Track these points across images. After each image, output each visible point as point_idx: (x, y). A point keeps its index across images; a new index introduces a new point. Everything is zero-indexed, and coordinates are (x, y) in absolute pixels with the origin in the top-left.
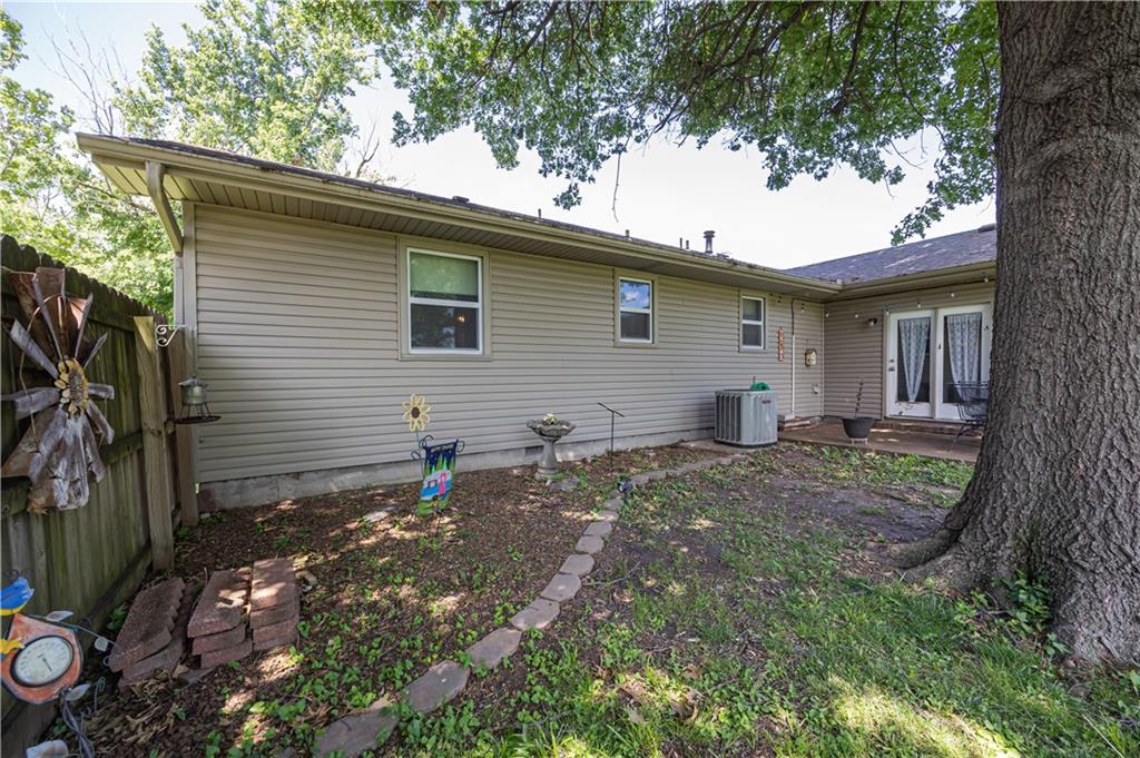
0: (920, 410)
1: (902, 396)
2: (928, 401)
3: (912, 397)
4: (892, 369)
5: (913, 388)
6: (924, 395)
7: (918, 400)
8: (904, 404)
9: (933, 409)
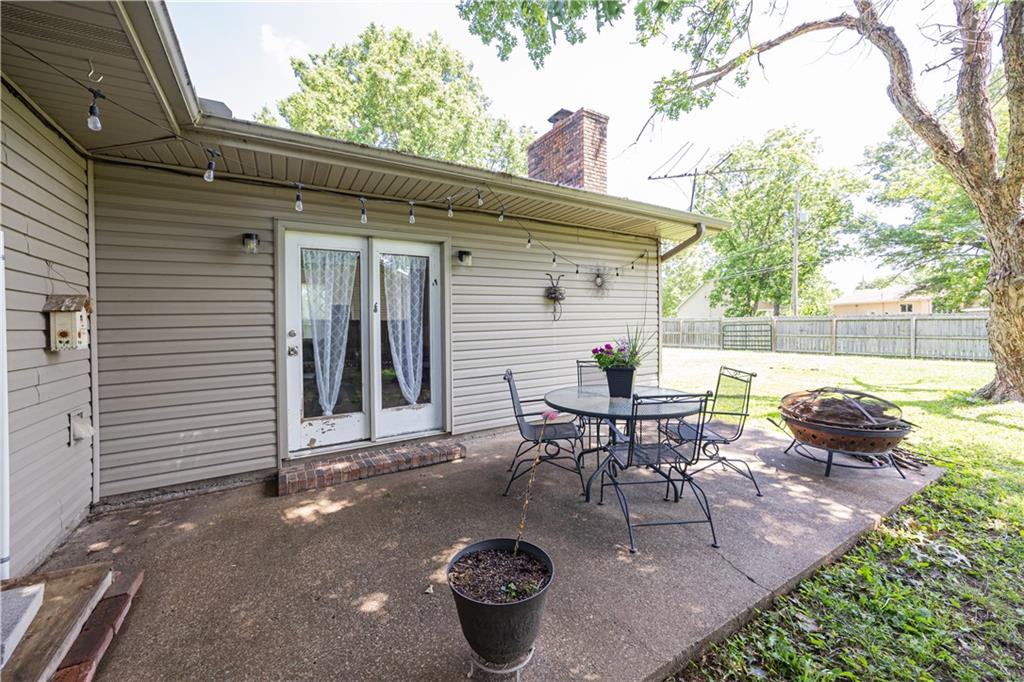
0: (347, 429)
1: (312, 409)
2: (360, 410)
3: (328, 408)
4: (292, 352)
5: (329, 390)
6: (351, 399)
7: (339, 410)
8: (318, 423)
9: (370, 424)
